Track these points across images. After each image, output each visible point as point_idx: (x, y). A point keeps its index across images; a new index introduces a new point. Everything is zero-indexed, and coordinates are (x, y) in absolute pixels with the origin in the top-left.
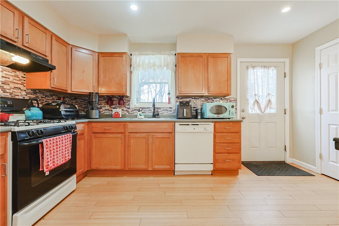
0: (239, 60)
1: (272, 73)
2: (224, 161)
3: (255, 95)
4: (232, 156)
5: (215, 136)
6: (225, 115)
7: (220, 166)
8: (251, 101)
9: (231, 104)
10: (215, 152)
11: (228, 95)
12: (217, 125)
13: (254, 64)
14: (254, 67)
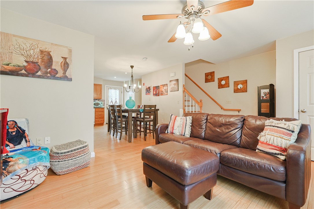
0: (106, 86)
1: (118, 91)
2: (98, 121)
3: (111, 99)
4: (101, 119)
5: (95, 113)
6: (99, 106)
7: (96, 123)
8: (110, 101)
9: (101, 102)
10: (95, 118)
11: (101, 99)
12: (96, 109)
13: (111, 88)
14: (111, 89)
